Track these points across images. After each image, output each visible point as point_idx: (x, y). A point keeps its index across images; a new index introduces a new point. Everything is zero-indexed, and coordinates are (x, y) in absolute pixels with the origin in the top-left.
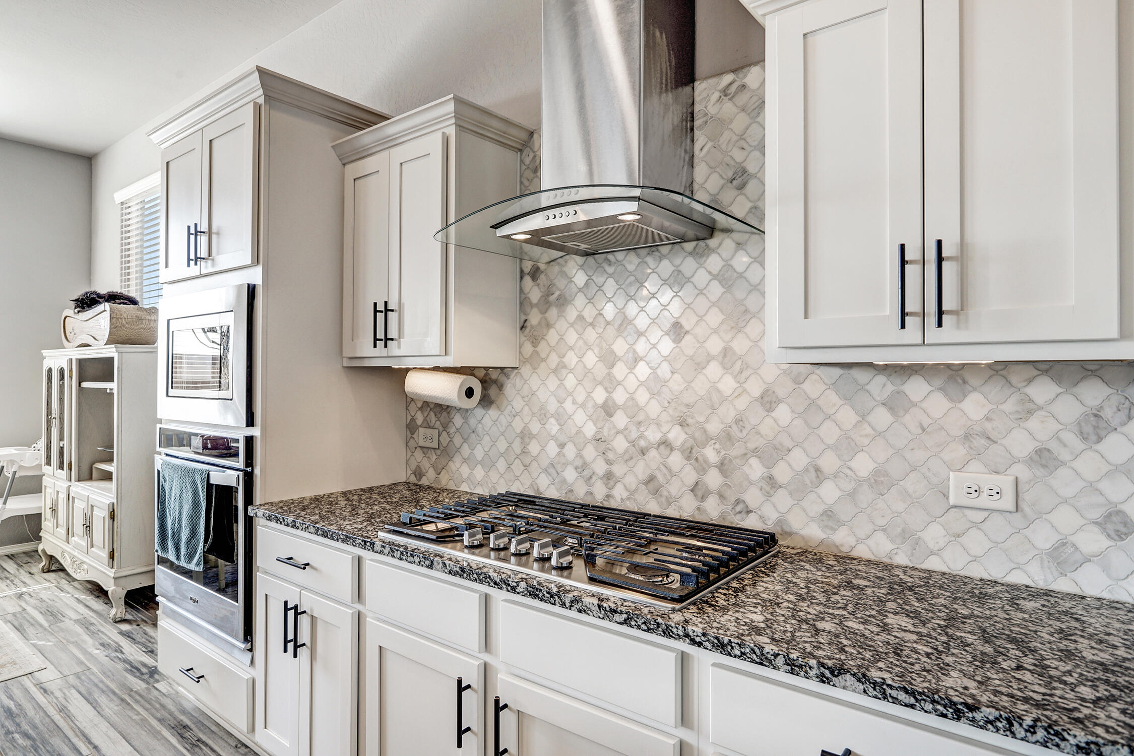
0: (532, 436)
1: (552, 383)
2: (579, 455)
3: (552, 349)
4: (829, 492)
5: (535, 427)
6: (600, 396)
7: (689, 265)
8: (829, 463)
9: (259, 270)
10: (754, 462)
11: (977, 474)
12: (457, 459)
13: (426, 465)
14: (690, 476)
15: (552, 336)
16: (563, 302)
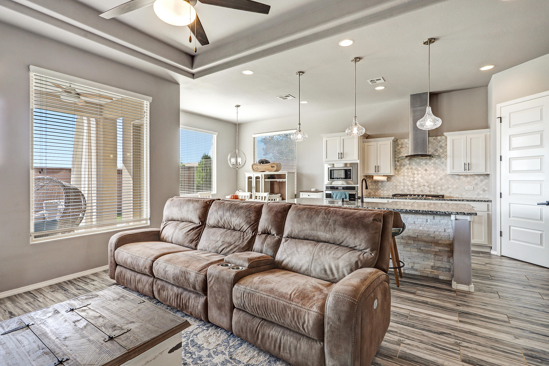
0: (398, 186)
1: (402, 178)
2: (408, 188)
3: (402, 172)
4: (450, 190)
5: (398, 184)
6: (412, 179)
7: (428, 161)
8: (450, 186)
9: (359, 160)
10: (439, 187)
11: (469, 186)
12: (380, 191)
13: (372, 192)
14: (429, 189)
15: (402, 171)
16: (404, 165)
